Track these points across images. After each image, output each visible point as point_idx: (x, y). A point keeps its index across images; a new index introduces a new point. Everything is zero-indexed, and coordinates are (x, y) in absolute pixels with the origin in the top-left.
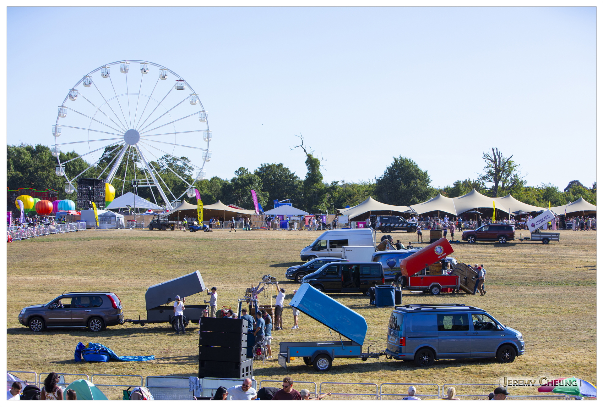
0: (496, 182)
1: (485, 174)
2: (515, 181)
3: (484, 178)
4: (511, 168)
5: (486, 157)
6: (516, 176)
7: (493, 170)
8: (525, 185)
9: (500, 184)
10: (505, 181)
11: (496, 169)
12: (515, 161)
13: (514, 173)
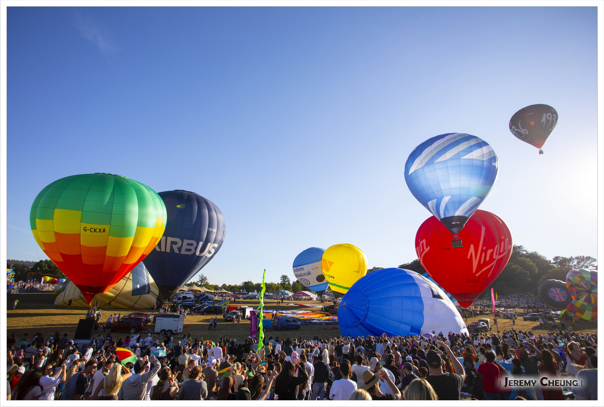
0: (201, 283)
1: (199, 280)
2: (207, 283)
3: (198, 282)
4: (206, 279)
5: (200, 276)
6: (207, 282)
7: (201, 280)
8: (210, 284)
9: (202, 283)
10: (204, 283)
11: (202, 279)
12: (207, 278)
13: (206, 281)
